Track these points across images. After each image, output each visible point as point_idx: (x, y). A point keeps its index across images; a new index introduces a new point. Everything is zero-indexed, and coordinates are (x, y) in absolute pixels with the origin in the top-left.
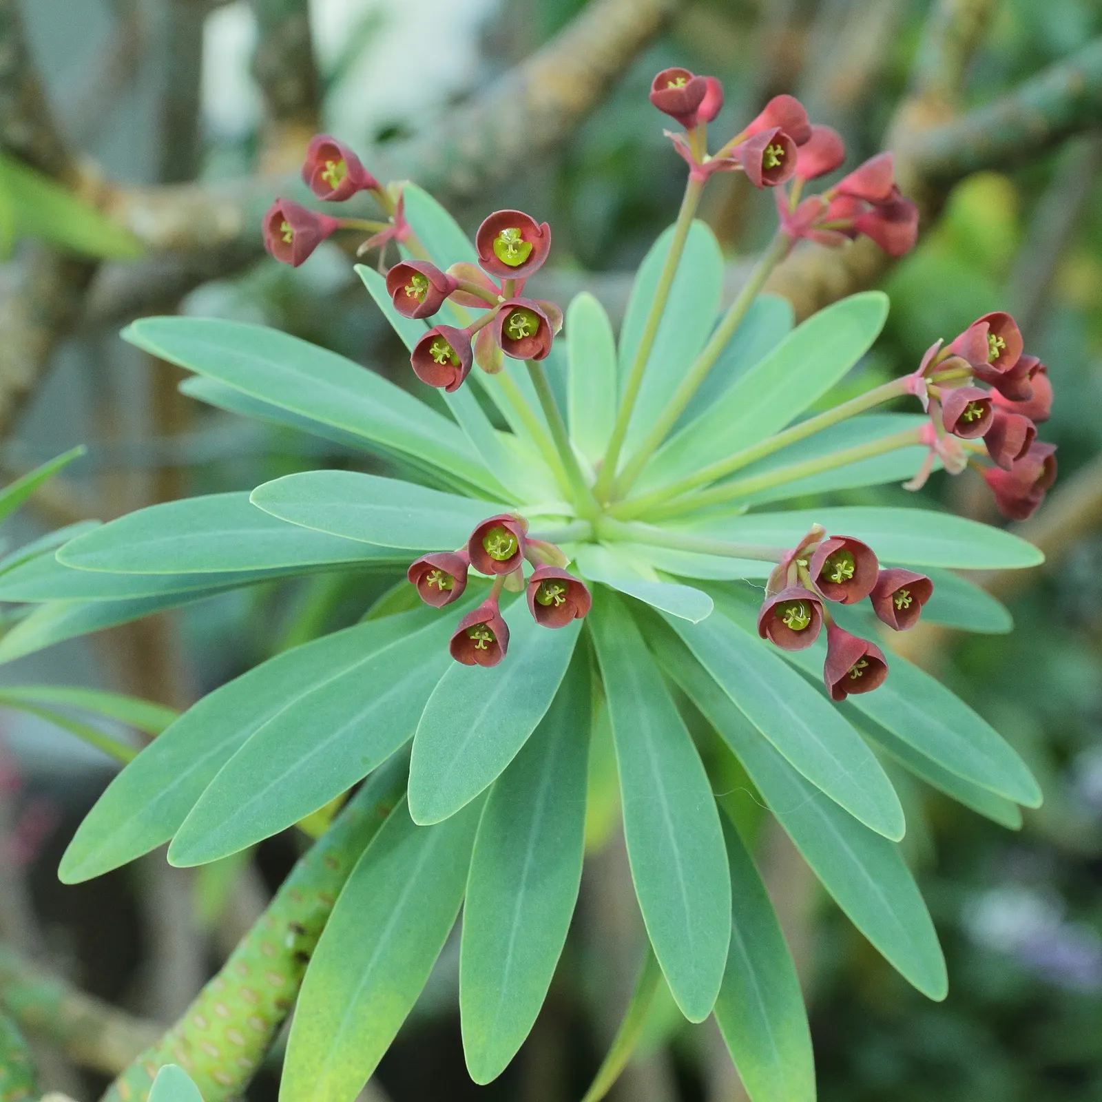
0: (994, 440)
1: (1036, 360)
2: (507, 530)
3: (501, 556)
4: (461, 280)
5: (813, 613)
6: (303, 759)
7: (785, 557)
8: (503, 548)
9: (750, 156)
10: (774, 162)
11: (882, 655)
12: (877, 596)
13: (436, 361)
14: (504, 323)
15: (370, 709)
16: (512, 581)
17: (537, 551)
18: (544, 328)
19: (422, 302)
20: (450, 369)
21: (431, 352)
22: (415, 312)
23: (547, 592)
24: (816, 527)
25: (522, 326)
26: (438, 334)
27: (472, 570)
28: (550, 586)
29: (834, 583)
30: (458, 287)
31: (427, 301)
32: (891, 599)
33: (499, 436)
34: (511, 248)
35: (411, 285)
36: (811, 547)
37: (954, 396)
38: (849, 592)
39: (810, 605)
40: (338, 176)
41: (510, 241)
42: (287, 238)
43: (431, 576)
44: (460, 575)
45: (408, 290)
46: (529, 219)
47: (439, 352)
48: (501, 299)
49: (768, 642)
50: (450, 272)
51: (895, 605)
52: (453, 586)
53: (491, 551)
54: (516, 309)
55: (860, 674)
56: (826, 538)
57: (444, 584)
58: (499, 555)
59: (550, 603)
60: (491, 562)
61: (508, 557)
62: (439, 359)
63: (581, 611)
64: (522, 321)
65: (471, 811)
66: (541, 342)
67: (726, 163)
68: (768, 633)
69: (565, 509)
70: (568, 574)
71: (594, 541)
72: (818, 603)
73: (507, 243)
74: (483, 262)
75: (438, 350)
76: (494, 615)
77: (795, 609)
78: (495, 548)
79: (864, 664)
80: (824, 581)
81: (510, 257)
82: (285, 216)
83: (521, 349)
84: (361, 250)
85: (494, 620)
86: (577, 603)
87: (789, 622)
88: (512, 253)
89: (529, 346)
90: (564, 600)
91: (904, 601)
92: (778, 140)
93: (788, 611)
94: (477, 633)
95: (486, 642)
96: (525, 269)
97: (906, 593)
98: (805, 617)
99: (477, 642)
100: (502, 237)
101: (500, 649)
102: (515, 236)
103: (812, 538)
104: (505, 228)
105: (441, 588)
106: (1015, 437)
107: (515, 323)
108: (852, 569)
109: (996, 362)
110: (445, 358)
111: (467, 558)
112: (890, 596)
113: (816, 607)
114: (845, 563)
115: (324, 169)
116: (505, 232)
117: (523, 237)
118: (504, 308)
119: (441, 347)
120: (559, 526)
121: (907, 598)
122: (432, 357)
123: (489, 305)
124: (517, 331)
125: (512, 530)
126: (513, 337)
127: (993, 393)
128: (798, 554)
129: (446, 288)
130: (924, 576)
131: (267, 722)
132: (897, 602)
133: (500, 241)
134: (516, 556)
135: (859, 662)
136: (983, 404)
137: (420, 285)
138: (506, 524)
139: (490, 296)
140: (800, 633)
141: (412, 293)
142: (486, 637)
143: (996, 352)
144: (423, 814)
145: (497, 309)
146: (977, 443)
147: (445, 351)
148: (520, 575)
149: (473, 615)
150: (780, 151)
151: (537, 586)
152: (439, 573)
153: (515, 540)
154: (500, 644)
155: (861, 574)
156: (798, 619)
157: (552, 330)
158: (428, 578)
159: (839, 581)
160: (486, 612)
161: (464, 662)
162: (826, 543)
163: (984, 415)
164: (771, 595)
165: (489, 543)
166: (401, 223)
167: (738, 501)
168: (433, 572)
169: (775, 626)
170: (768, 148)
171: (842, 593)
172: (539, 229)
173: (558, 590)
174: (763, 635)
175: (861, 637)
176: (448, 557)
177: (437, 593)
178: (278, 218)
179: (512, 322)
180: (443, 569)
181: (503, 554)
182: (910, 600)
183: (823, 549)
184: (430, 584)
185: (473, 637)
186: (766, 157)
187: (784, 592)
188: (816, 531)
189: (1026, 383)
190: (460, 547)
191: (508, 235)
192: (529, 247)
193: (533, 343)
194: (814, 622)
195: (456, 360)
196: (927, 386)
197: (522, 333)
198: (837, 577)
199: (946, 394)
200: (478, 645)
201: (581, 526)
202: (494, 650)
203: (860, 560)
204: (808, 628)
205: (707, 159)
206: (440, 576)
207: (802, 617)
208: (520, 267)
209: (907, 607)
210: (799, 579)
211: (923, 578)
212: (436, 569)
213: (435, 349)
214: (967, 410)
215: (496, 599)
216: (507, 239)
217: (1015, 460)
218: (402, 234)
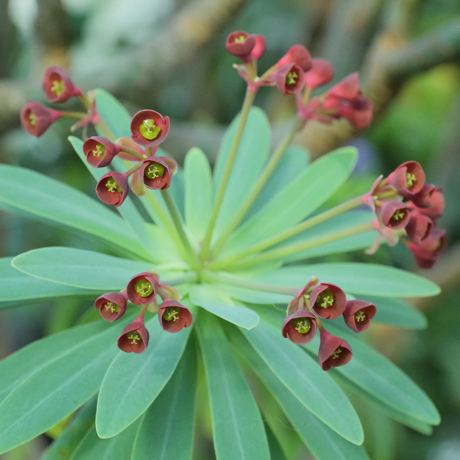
0: (411, 229)
1: (433, 186)
2: (147, 281)
3: (144, 295)
4: (123, 146)
5: (312, 324)
6: (41, 402)
7: (298, 293)
8: (145, 290)
9: (279, 78)
10: (292, 81)
11: (349, 346)
12: (346, 314)
13: (109, 190)
14: (145, 170)
15: (78, 374)
16: (152, 307)
17: (165, 291)
18: (167, 173)
19: (102, 159)
20: (117, 195)
21: (106, 185)
22: (98, 164)
23: (169, 314)
24: (313, 278)
25: (154, 172)
26: (110, 176)
27: (129, 301)
28: (171, 310)
29: (323, 308)
30: (121, 150)
31: (105, 158)
32: (353, 317)
33: (148, 226)
34: (149, 130)
35: (96, 150)
36: (312, 288)
37: (388, 207)
38: (332, 313)
39: (310, 320)
40: (60, 89)
41: (148, 126)
42: (33, 123)
43: (108, 305)
44: (122, 305)
45: (94, 152)
46: (158, 114)
47: (111, 186)
48: (145, 157)
49: (287, 340)
50: (117, 142)
51: (356, 320)
52: (119, 310)
53: (139, 292)
54: (152, 162)
55: (337, 357)
56: (319, 284)
57: (114, 310)
58: (143, 294)
59: (171, 319)
60: (139, 298)
61: (148, 295)
62: (111, 189)
63: (187, 324)
64: (155, 169)
65: (132, 428)
66: (165, 180)
67: (266, 82)
68: (287, 335)
69: (183, 265)
70: (180, 304)
71: (199, 282)
72: (314, 319)
73: (146, 127)
74: (135, 137)
75: (110, 184)
76: (141, 326)
77: (302, 322)
78: (141, 290)
79: (340, 351)
80: (317, 307)
81: (148, 135)
82: (33, 110)
83: (155, 184)
84: (73, 128)
85: (141, 329)
86: (186, 319)
87: (299, 329)
88: (149, 133)
89: (159, 182)
90: (178, 318)
91: (361, 317)
92: (294, 70)
93: (298, 323)
94: (132, 336)
95: (137, 341)
96: (156, 141)
97: (362, 313)
98: (307, 326)
99: (132, 340)
100: (144, 124)
101: (144, 344)
102: (151, 124)
103: (311, 284)
104: (145, 119)
105: (112, 311)
106: (421, 228)
107: (151, 170)
108: (332, 301)
109: (411, 188)
110: (114, 189)
111: (126, 295)
112: (353, 315)
113: (313, 321)
114: (328, 297)
115: (52, 85)
116: (146, 121)
117: (155, 124)
118: (145, 162)
119: (112, 183)
120: (179, 275)
121: (362, 315)
122: (107, 188)
123: (138, 159)
124: (152, 174)
125: (150, 281)
126: (150, 177)
127: (409, 204)
128: (304, 292)
129: (115, 151)
130: (371, 304)
131: (23, 381)
132: (357, 317)
133: (143, 126)
134: (152, 294)
135: (337, 350)
136: (404, 211)
137: (100, 150)
138: (147, 278)
139: (138, 154)
140: (304, 335)
141: (97, 154)
142: (136, 338)
143: (410, 183)
144: (104, 432)
145: (142, 162)
146: (401, 230)
147: (114, 185)
148: (156, 304)
149: (130, 326)
150: (295, 75)
151: (164, 310)
152: (111, 303)
153: (152, 286)
154: (144, 341)
155: (337, 303)
156: (303, 328)
157: (171, 174)
158: (106, 306)
159: (325, 307)
160: (136, 324)
161: (126, 351)
162: (319, 286)
163: (405, 217)
164: (289, 315)
165: (138, 288)
166: (94, 113)
167: (276, 260)
168: (108, 303)
169: (292, 331)
170: (288, 74)
171: (327, 313)
172: (163, 120)
173: (175, 313)
174: (285, 336)
175: (338, 336)
176: (116, 295)
177: (110, 314)
178: (28, 112)
179: (149, 170)
180: (113, 302)
181: (145, 294)
182: (364, 317)
183: (317, 290)
184: (107, 309)
185: (129, 338)
186: (287, 79)
187: (296, 313)
188: (313, 280)
189: (427, 199)
190: (123, 289)
191: (148, 123)
192: (159, 129)
193: (161, 181)
194: (312, 329)
195: (120, 190)
196: (374, 201)
197: (155, 175)
198: (324, 305)
199: (384, 205)
200: (132, 342)
201: (192, 275)
202: (142, 344)
203: (337, 296)
204: (309, 332)
205: (257, 79)
206: (112, 305)
207: (306, 327)
208: (153, 140)
209: (362, 320)
210: (305, 305)
211: (370, 305)
212: (110, 302)
213: (108, 184)
214: (395, 214)
215: (142, 317)
216: (147, 125)
217: (422, 239)
218: (95, 120)
